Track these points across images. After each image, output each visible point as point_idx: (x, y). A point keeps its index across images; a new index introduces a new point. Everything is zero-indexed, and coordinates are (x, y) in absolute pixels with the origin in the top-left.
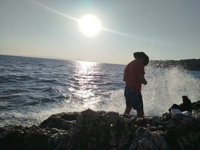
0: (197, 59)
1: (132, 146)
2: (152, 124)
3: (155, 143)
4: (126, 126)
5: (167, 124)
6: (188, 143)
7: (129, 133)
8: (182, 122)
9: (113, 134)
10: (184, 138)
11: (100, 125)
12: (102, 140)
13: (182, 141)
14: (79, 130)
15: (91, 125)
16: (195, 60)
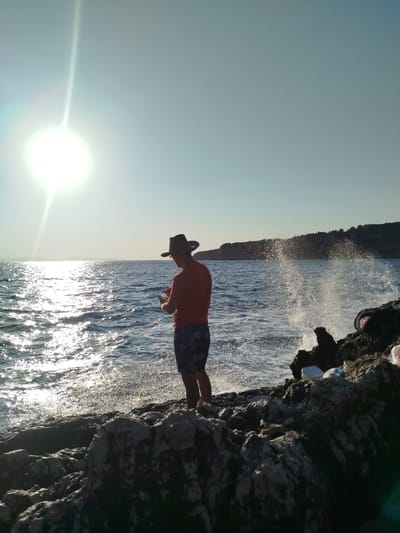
0: (327, 231)
1: (242, 490)
2: (270, 418)
3: (289, 468)
4: (217, 439)
5: (302, 411)
6: (351, 447)
7: (227, 455)
8: (332, 398)
9: (190, 469)
10: (342, 438)
11: (157, 454)
12: (165, 493)
13: (340, 446)
14: (99, 483)
15: (132, 460)
16: (324, 233)
